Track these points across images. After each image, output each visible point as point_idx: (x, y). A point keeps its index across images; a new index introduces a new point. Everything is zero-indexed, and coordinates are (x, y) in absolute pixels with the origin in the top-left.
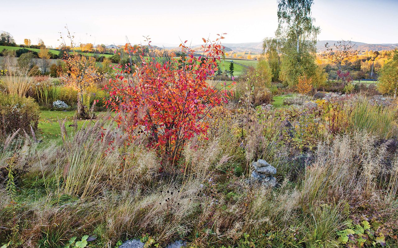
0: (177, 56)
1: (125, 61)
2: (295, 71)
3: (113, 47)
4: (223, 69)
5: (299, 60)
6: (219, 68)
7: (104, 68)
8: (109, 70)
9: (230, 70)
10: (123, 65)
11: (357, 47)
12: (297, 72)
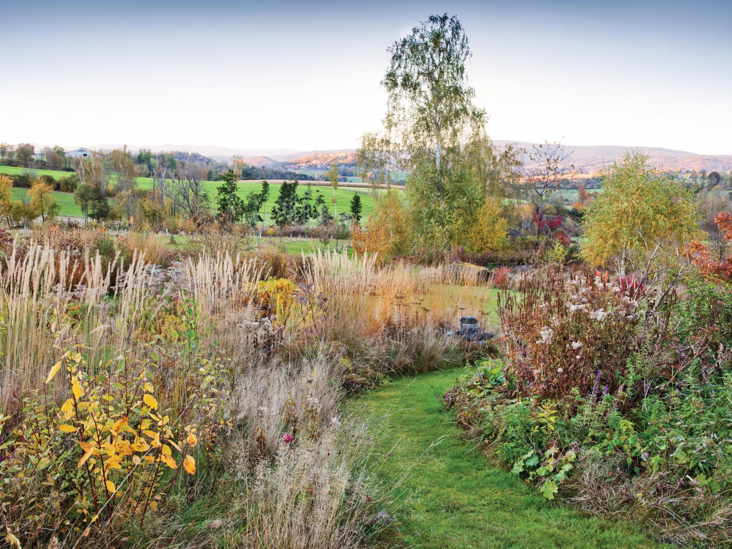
0: (244, 179)
1: (91, 189)
2: (427, 213)
3: (85, 153)
4: (335, 212)
5: (440, 188)
6: (325, 207)
7: (34, 204)
8: (46, 208)
9: (351, 214)
10: (83, 197)
11: (676, 161)
12: (431, 215)
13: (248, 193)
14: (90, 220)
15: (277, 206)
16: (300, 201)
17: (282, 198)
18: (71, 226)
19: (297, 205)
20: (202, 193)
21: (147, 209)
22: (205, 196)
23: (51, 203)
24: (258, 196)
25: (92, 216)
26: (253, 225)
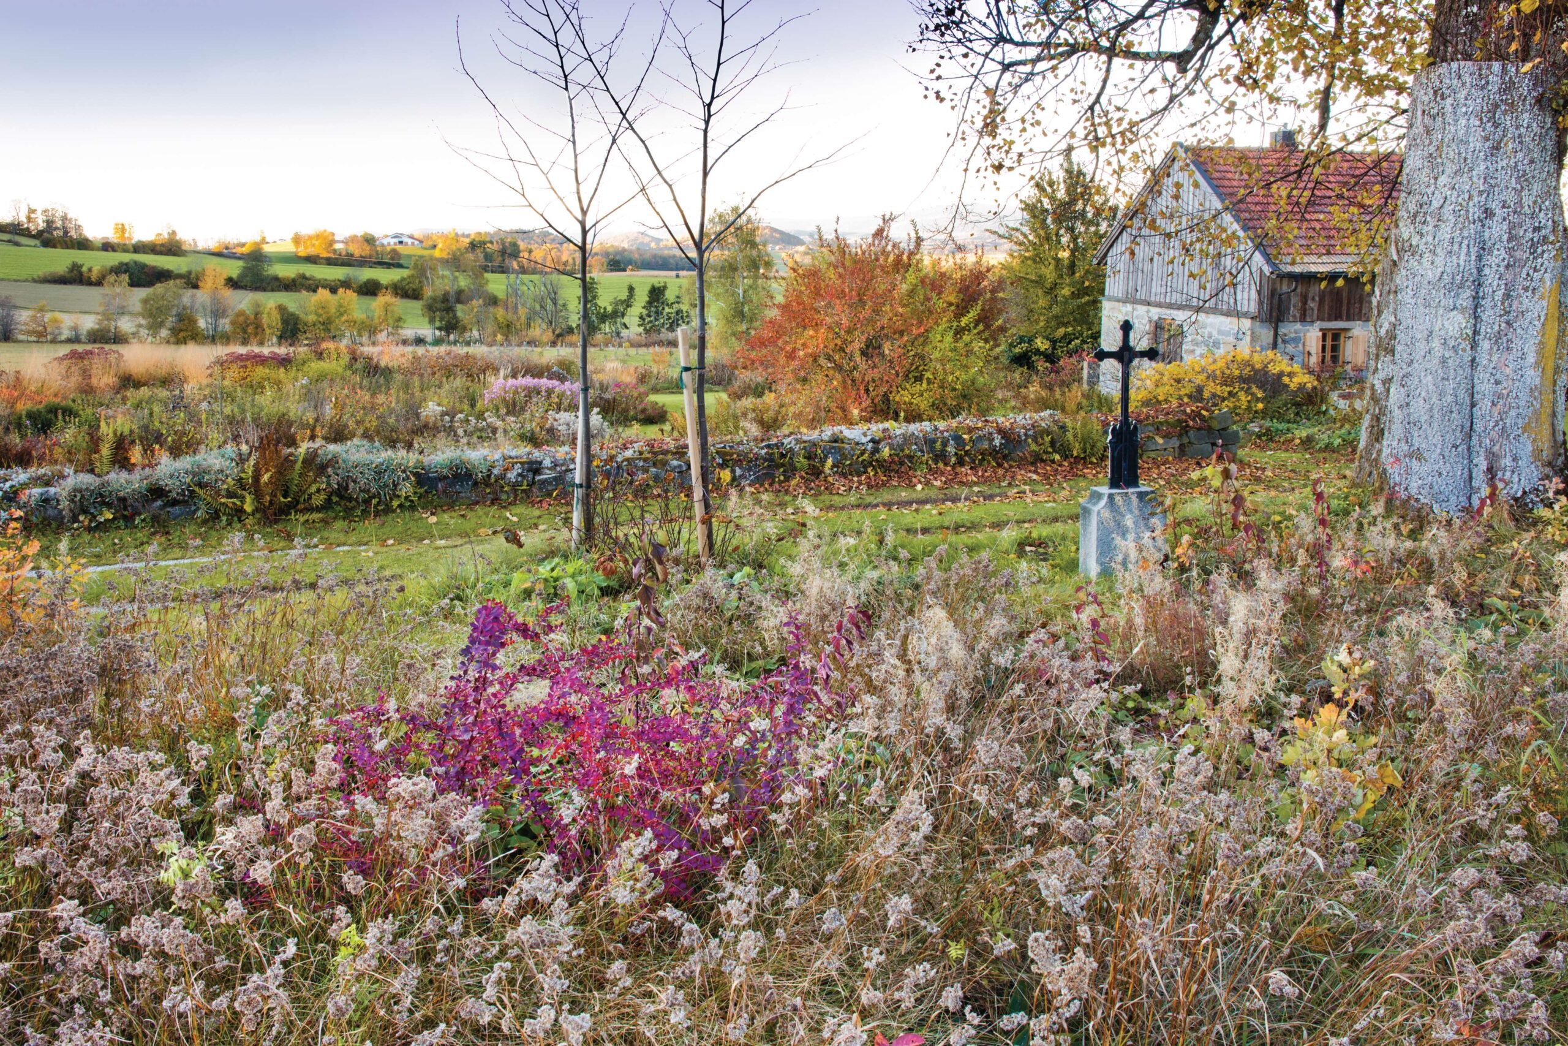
1: (438, 298)
3: (401, 240)
7: (378, 317)
8: (390, 321)
10: (431, 307)
13: (611, 299)
14: (437, 333)
15: (645, 312)
16: (670, 305)
17: (650, 303)
18: (419, 341)
19: (667, 310)
20: (560, 302)
21: (501, 320)
22: (564, 305)
23: (396, 316)
24: (622, 302)
25: (440, 329)
26: (618, 334)
